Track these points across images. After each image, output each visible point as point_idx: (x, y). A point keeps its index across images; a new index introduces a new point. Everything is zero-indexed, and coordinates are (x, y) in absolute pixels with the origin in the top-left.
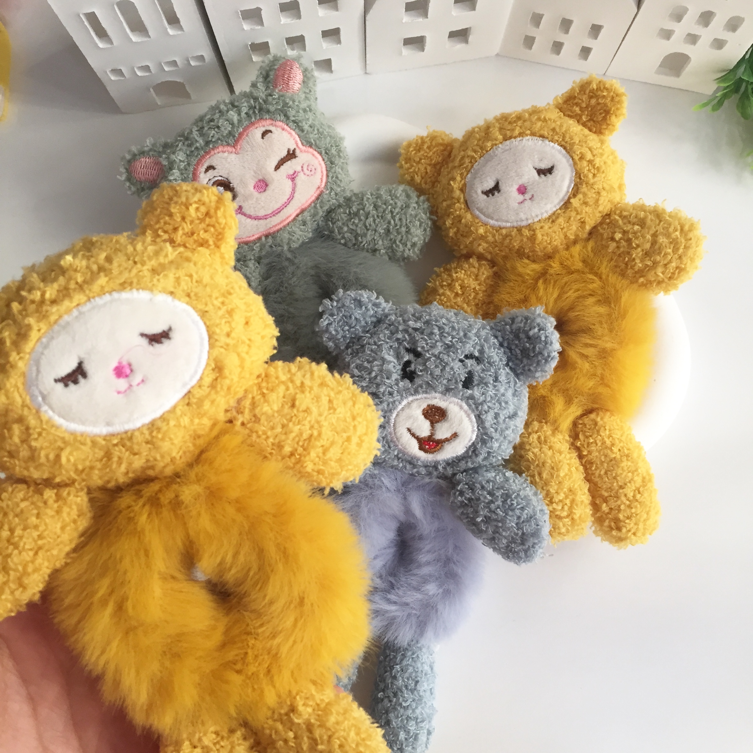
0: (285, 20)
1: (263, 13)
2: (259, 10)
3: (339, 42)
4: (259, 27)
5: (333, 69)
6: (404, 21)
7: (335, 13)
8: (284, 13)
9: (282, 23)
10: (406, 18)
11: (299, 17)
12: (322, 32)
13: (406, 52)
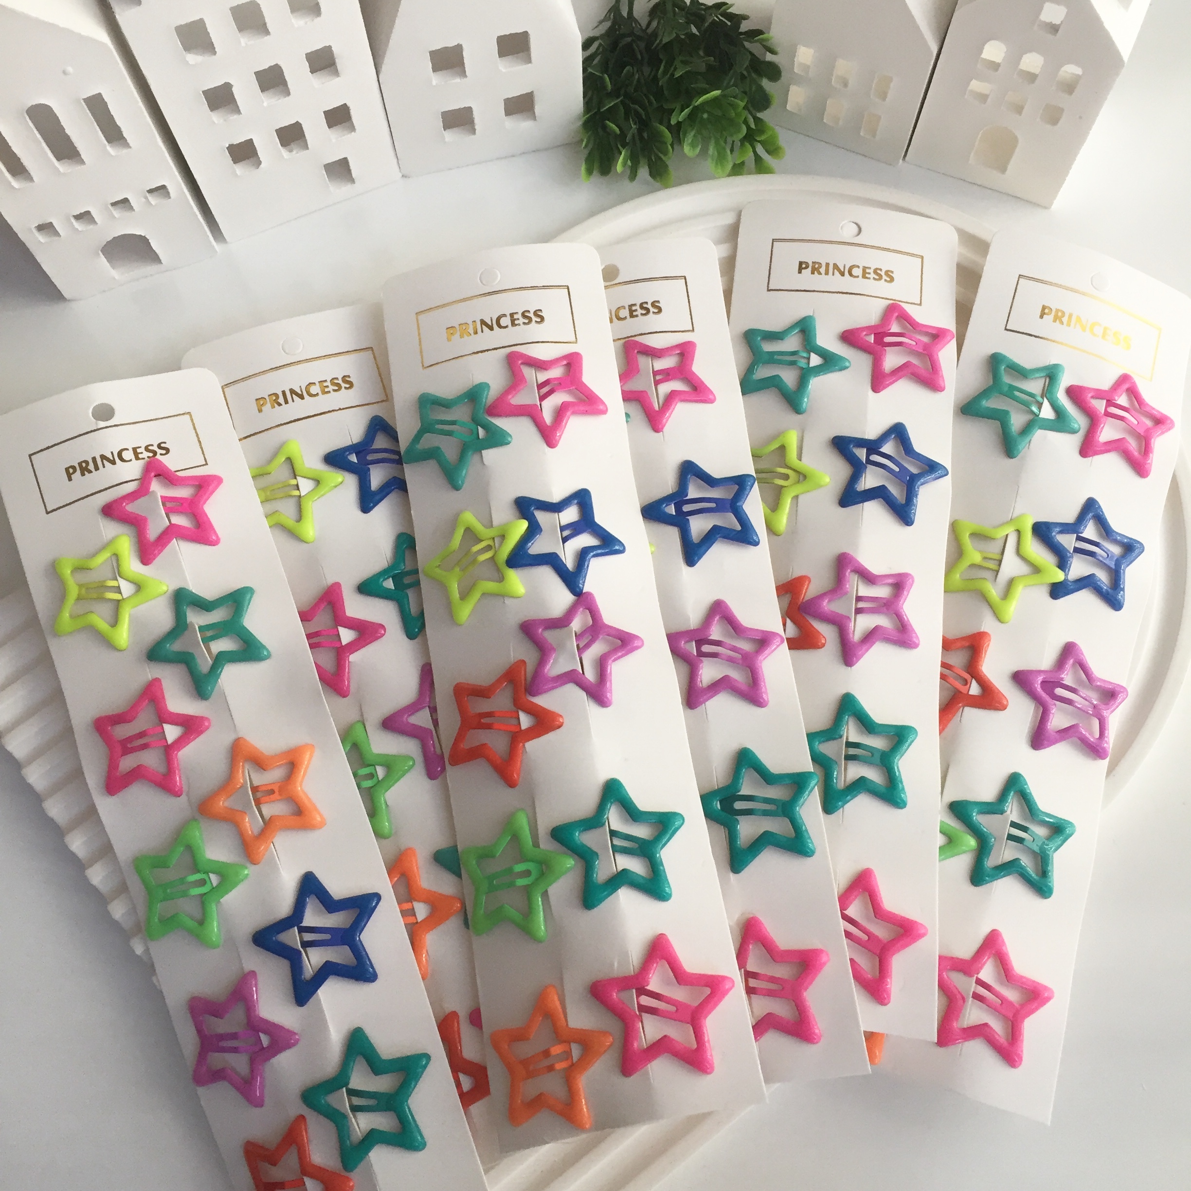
0: (269, 101)
1: (235, 90)
2: (227, 87)
3: (352, 128)
4: (235, 117)
5: (354, 175)
6: (434, 83)
7: (337, 80)
8: (266, 93)
9: (265, 104)
10: (436, 79)
11: (288, 93)
12: (325, 112)
13: (450, 136)
